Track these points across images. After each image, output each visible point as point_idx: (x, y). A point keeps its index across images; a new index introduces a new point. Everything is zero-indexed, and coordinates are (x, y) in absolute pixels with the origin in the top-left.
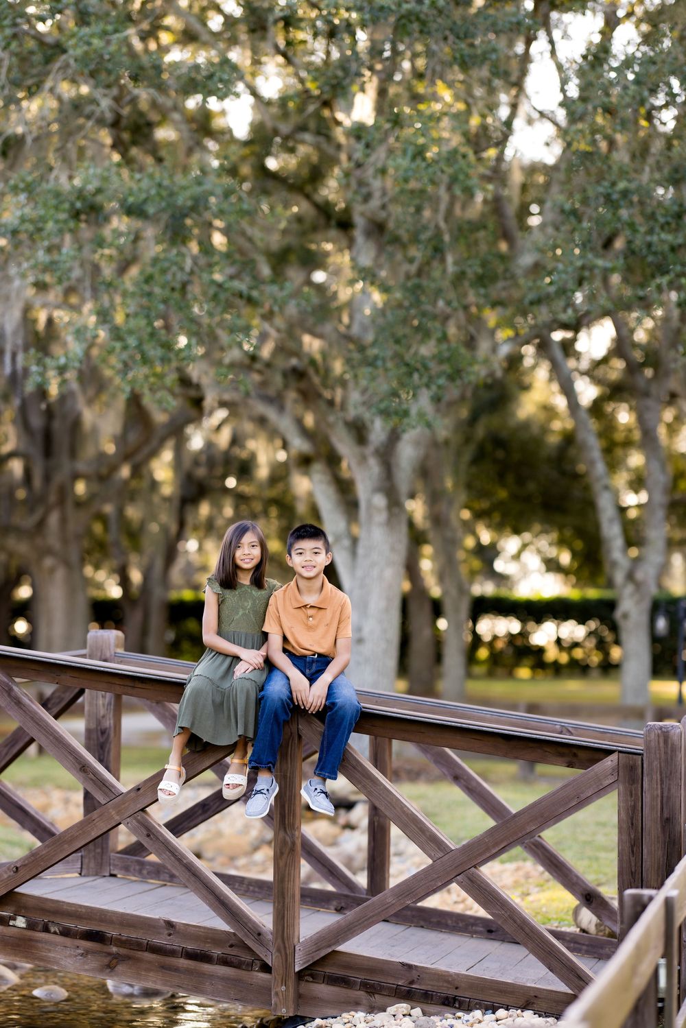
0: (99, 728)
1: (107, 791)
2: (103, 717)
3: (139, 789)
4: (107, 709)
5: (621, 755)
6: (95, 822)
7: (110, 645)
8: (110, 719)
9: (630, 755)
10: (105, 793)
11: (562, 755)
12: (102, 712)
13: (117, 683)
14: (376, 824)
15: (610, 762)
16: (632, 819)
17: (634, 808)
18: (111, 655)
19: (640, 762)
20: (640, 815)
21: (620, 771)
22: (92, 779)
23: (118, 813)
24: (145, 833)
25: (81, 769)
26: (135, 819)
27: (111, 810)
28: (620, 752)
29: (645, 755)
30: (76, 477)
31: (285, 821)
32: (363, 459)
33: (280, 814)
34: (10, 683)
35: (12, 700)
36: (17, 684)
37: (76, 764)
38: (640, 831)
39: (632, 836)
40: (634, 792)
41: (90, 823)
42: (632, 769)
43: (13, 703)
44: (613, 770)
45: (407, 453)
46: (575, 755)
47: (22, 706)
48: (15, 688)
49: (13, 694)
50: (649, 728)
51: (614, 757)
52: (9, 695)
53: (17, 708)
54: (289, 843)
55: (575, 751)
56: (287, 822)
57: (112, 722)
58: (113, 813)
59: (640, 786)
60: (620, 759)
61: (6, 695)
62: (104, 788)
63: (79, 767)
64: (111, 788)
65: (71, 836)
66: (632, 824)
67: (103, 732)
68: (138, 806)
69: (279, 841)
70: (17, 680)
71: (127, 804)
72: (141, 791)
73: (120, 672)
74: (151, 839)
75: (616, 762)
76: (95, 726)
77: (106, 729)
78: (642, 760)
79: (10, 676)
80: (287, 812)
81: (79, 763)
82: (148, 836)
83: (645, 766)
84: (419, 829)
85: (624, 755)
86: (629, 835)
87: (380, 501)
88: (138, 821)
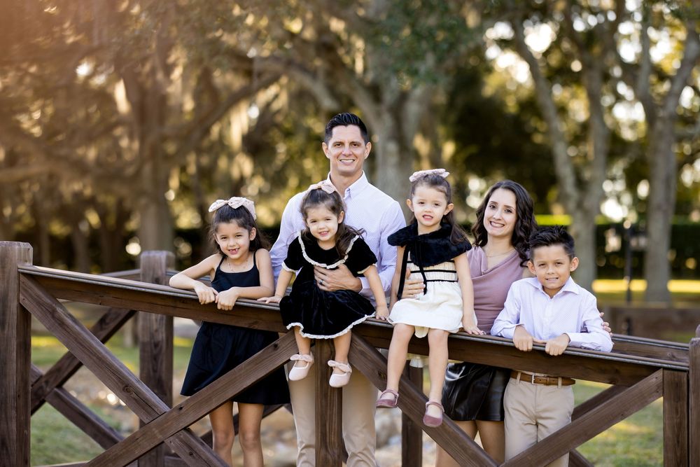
0: (152, 341)
1: (149, 410)
2: (157, 331)
3: (181, 408)
4: (160, 324)
5: (666, 372)
6: (138, 441)
7: (161, 264)
8: (162, 333)
9: (676, 373)
10: (148, 412)
11: (603, 372)
12: (155, 326)
13: (159, 303)
14: (409, 428)
15: (655, 379)
16: (678, 437)
17: (680, 425)
18: (162, 274)
19: (685, 379)
20: (686, 432)
21: (665, 389)
22: (134, 399)
23: (162, 432)
24: (188, 451)
25: (123, 389)
26: (178, 438)
27: (154, 429)
28: (665, 368)
29: (691, 372)
30: (164, 139)
31: (326, 439)
32: (379, 115)
33: (321, 433)
34: (54, 305)
35: (56, 321)
36: (60, 305)
37: (119, 384)
38: (686, 448)
39: (678, 454)
40: (679, 409)
41: (133, 442)
42: (676, 386)
43: (57, 325)
44: (658, 387)
45: (413, 110)
46: (617, 372)
47: (66, 328)
48: (59, 310)
49: (56, 315)
50: (694, 344)
51: (659, 374)
52: (53, 317)
53: (60, 328)
54: (331, 461)
55: (617, 367)
56: (328, 441)
57: (164, 335)
58: (156, 432)
59: (686, 403)
60: (665, 376)
61: (50, 316)
62: (147, 407)
63: (122, 386)
64: (153, 407)
65: (116, 454)
66: (678, 442)
67: (156, 345)
68: (181, 425)
69: (321, 460)
70: (60, 300)
71: (169, 423)
72: (184, 410)
73: (161, 292)
74: (194, 457)
75: (660, 379)
76: (149, 340)
77: (159, 342)
78: (688, 377)
79: (54, 298)
80: (328, 430)
81: (122, 383)
82: (191, 454)
83: (691, 382)
84: (460, 446)
85: (669, 372)
86: (676, 453)
87: (392, 147)
88: (181, 440)
